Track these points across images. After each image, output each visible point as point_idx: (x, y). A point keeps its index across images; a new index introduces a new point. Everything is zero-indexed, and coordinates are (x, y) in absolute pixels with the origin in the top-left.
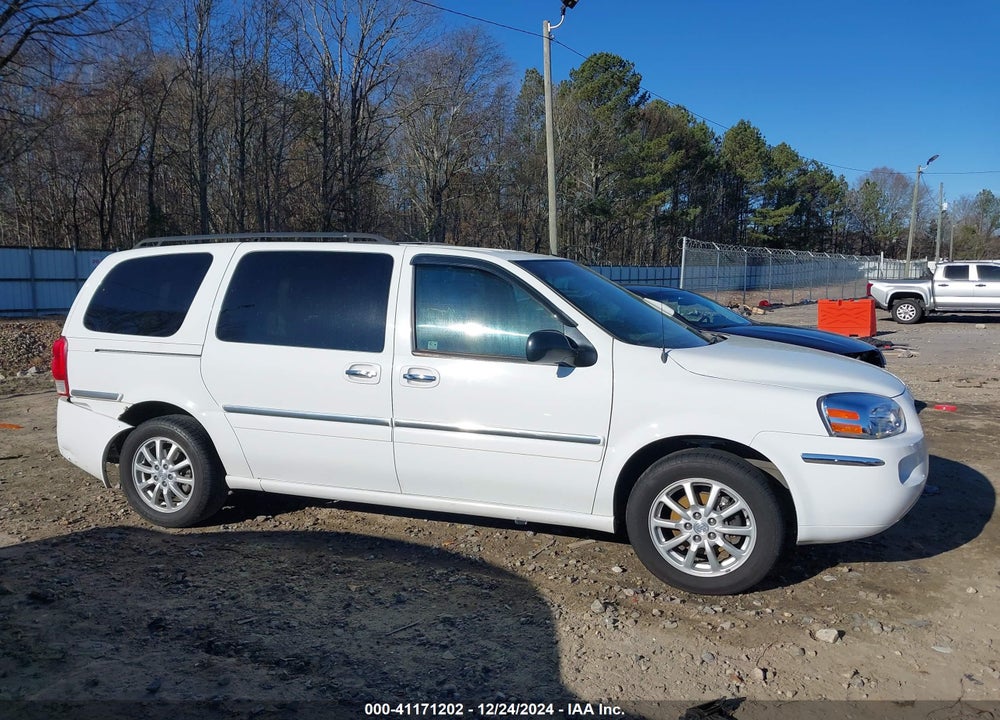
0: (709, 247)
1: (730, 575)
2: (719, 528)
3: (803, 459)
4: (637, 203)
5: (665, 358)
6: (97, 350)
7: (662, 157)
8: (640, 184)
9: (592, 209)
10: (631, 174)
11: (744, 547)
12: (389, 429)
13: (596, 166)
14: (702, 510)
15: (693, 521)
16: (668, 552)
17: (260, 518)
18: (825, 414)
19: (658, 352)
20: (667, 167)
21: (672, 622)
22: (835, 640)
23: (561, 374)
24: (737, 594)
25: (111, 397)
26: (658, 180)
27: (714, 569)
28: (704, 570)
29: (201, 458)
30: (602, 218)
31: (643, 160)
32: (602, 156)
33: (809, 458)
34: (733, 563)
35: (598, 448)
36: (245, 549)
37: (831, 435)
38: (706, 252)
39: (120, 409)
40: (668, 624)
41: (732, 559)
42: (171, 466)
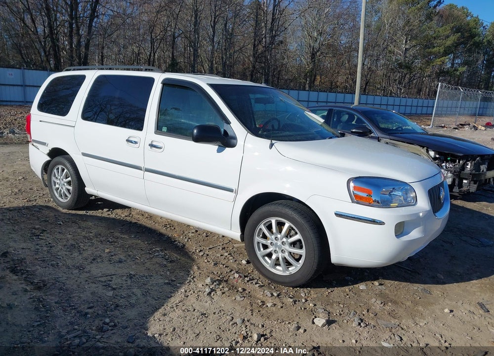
0: (456, 89)
1: (291, 275)
2: (287, 247)
3: (336, 214)
4: (428, 63)
5: (272, 145)
6: (40, 121)
7: (448, 37)
8: (431, 52)
9: (400, 65)
10: (426, 47)
11: (300, 262)
12: (142, 172)
13: (406, 42)
14: (279, 236)
15: (275, 242)
16: (263, 257)
17: (105, 210)
18: (352, 189)
19: (268, 142)
20: (449, 42)
21: (241, 297)
22: (323, 325)
23: (219, 151)
24: (296, 287)
25: (44, 144)
26: (442, 51)
27: (284, 271)
28: (279, 271)
29: (74, 177)
30: (405, 71)
31: (435, 38)
32: (411, 35)
33: (338, 215)
34: (294, 269)
35: (233, 195)
36: (83, 224)
37: (353, 202)
38: (454, 92)
39: (47, 150)
40: (238, 298)
41: (293, 268)
42: (64, 180)
